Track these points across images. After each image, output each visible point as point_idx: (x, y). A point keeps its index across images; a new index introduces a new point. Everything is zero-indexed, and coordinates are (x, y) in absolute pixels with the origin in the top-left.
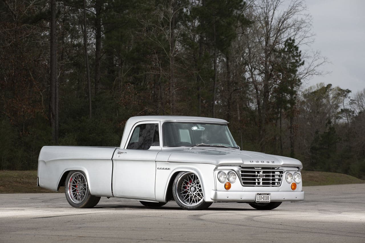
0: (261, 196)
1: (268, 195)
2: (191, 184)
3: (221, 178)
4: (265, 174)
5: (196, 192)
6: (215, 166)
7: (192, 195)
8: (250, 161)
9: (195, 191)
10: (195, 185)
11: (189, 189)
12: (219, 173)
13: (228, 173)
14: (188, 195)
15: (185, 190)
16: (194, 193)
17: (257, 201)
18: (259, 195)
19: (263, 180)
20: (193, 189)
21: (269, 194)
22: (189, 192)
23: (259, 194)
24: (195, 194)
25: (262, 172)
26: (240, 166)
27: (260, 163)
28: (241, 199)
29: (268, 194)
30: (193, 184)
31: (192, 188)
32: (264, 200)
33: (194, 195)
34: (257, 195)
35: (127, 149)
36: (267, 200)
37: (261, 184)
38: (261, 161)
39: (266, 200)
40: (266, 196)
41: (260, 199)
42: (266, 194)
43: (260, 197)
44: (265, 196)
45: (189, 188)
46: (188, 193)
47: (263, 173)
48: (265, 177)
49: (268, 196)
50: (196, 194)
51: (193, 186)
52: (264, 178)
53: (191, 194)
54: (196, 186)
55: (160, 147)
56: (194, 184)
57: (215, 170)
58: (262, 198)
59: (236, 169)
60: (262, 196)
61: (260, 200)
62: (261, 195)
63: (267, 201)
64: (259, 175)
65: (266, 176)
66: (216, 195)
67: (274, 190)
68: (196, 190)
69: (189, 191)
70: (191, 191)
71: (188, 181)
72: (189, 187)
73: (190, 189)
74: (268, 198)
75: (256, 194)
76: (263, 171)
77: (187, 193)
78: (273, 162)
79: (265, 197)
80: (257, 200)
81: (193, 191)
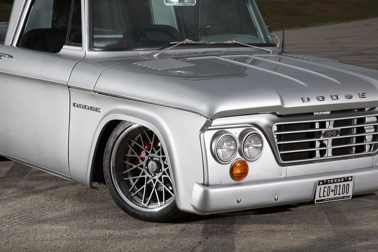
0: (327, 186)
1: (348, 180)
2: (149, 152)
3: (219, 151)
4: (339, 128)
5: (161, 173)
6: (204, 121)
7: (152, 180)
8: (302, 99)
9: (158, 171)
10: (158, 156)
11: (144, 165)
12: (215, 136)
13: (242, 135)
14: (140, 179)
15: (135, 166)
16: (157, 177)
17: (317, 201)
18: (323, 184)
19: (334, 142)
20: (152, 165)
21: (350, 179)
22: (144, 174)
23: (323, 181)
24: (157, 180)
25: (332, 123)
26: (274, 113)
27: (328, 101)
28: (275, 202)
29: (348, 177)
30: (153, 152)
31: (151, 163)
32: (337, 196)
33: (154, 180)
34: (319, 184)
35: (17, 45)
36: (345, 195)
37: (329, 153)
38: (331, 96)
39: (342, 195)
40: (342, 184)
41: (325, 194)
42: (342, 180)
43: (326, 189)
44: (338, 184)
45: (144, 163)
46: (140, 176)
47: (334, 126)
48: (340, 135)
49: (346, 183)
50: (160, 179)
51: (154, 159)
52: (339, 137)
53: (148, 178)
54: (161, 160)
55: (82, 50)
56: (157, 152)
57: (203, 130)
58: (332, 191)
59: (263, 120)
60: (332, 186)
61: (327, 197)
62: (330, 183)
63: (344, 197)
64: (323, 132)
65: (343, 132)
66: (205, 196)
67: (363, 166)
68: (161, 168)
69: (143, 170)
70: (147, 170)
71: (141, 145)
72: (143, 159)
73: (147, 165)
74: (346, 189)
75: (315, 183)
76: (335, 121)
77: (138, 175)
78: (363, 96)
79: (338, 188)
80: (317, 198)
81: (154, 170)
